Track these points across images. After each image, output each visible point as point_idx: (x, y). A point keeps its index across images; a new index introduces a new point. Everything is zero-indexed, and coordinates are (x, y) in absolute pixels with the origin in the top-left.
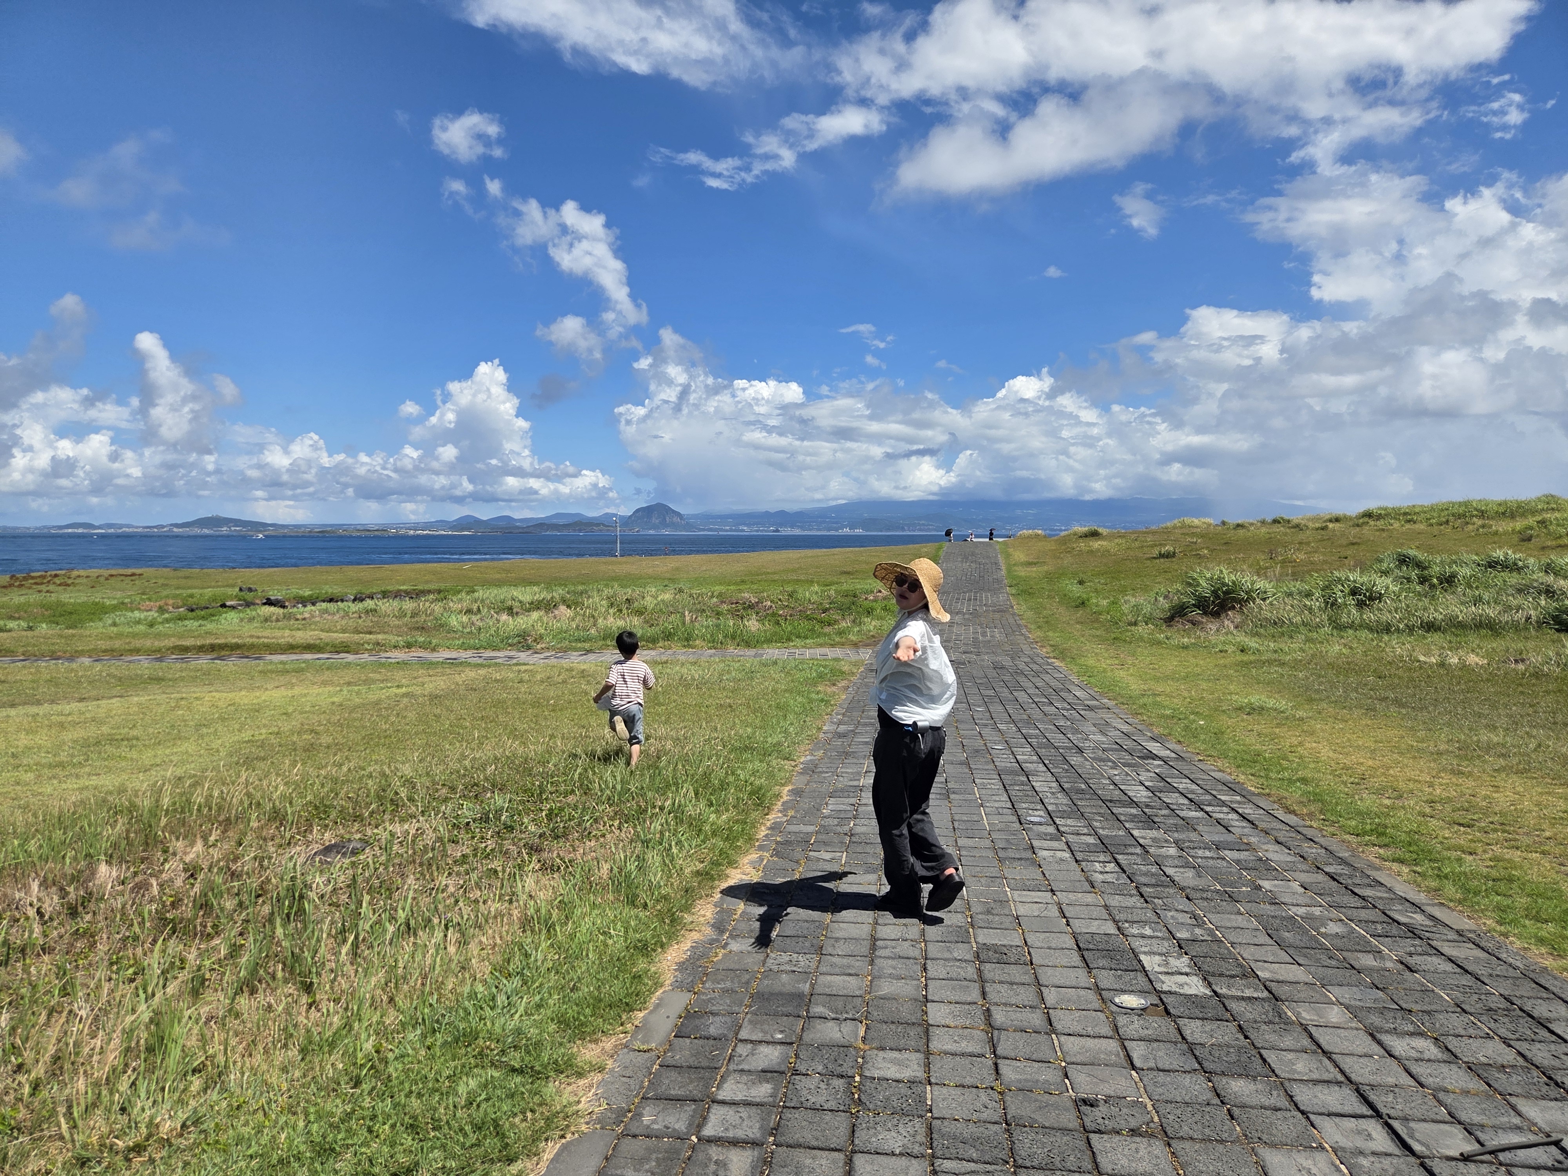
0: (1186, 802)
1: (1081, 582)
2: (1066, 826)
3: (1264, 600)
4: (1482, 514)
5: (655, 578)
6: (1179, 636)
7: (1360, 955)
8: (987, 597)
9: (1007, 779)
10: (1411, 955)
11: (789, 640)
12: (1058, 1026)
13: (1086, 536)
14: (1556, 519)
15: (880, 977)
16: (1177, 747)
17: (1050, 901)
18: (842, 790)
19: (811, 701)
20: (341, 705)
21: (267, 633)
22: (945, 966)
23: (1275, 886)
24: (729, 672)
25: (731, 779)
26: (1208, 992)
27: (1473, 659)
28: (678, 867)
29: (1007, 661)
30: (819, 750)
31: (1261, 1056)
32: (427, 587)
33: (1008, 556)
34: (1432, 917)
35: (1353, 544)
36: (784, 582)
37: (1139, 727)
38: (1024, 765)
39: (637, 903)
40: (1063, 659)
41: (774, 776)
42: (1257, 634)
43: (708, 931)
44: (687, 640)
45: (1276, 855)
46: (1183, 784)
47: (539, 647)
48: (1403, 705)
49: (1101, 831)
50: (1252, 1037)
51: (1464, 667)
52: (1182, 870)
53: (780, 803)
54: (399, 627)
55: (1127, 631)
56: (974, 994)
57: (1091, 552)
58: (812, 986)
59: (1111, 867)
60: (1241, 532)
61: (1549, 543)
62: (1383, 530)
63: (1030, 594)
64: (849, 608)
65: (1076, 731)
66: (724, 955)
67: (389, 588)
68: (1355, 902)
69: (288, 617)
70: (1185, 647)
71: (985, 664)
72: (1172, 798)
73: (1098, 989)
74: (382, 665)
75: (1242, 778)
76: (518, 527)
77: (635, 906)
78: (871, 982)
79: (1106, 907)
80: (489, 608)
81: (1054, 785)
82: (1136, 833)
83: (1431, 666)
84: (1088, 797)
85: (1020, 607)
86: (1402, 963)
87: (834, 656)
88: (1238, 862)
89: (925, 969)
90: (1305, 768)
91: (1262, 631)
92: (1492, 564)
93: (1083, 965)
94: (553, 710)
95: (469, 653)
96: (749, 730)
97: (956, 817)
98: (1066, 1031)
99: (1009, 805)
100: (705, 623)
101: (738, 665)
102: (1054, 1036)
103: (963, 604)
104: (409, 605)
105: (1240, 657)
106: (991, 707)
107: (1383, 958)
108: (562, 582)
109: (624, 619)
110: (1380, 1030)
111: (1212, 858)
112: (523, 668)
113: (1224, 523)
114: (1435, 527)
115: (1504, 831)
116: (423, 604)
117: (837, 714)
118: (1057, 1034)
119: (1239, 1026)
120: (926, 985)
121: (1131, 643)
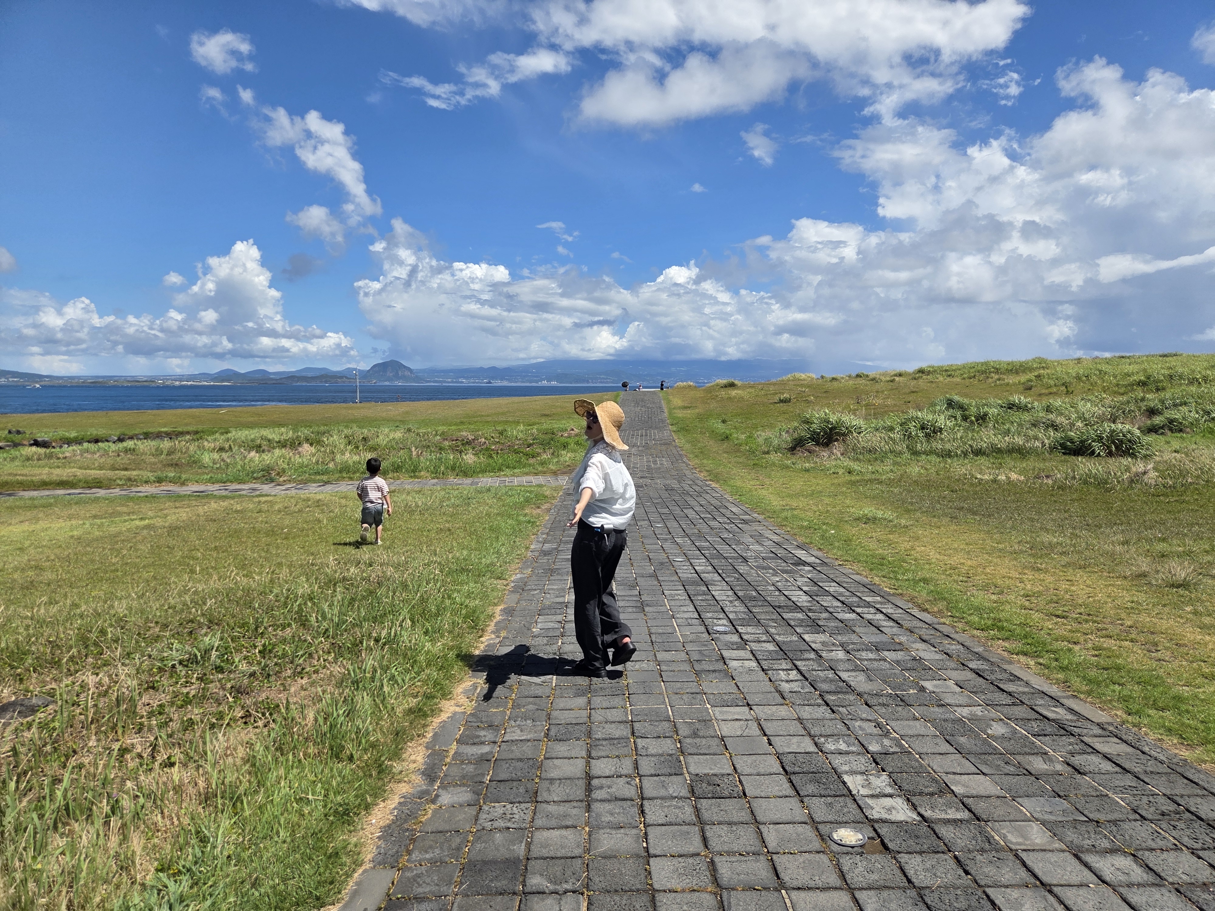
0: (839, 604)
1: (724, 422)
2: (747, 633)
3: (859, 433)
4: (997, 371)
5: (387, 421)
6: (801, 461)
7: (1031, 758)
8: (654, 433)
9: (691, 589)
10: (1072, 754)
11: (500, 470)
12: (786, 877)
13: (726, 387)
14: (1048, 374)
15: (599, 828)
16: (819, 554)
17: (749, 717)
18: (550, 608)
19: (519, 523)
20: (79, 538)
21: (26, 471)
22: (662, 807)
23: (936, 686)
24: (449, 499)
25: (448, 602)
26: (915, 816)
27: (1014, 476)
28: (389, 706)
29: (675, 484)
30: (527, 568)
31: (988, 896)
32: (185, 429)
33: (669, 402)
34: (1071, 710)
35: (913, 392)
36: (495, 423)
37: (786, 537)
38: (702, 575)
39: (343, 755)
40: (718, 482)
41: (488, 596)
42: (858, 459)
43: (418, 779)
44: (414, 471)
45: (928, 654)
46: (833, 588)
47: (281, 479)
48: (975, 513)
49: (777, 637)
50: (972, 872)
51: (1009, 482)
52: (854, 674)
53: (493, 624)
54: (155, 464)
55: (762, 458)
56: (696, 845)
57: (730, 398)
58: (529, 845)
59: (794, 674)
60: (835, 384)
61: (1044, 391)
62: (932, 382)
63: (687, 430)
64: (549, 443)
65: (739, 543)
66: (435, 811)
67: (151, 430)
68: (1005, 699)
69: (50, 457)
70: (807, 470)
71: (659, 486)
72: (827, 601)
73: (814, 823)
74: (130, 499)
75: (877, 580)
76: (272, 379)
77: (340, 760)
78: (590, 834)
79: (800, 720)
80: (240, 446)
81: (730, 593)
82: (806, 637)
83: (987, 482)
84: (760, 604)
85: (680, 441)
86: (1068, 764)
87: (538, 483)
88: (898, 662)
89: (643, 812)
90: (922, 569)
91: (861, 457)
92: (1011, 406)
93: (793, 793)
94: (286, 538)
95: (217, 486)
96: (465, 552)
97: (653, 630)
98: (795, 884)
99: (696, 615)
100: (427, 458)
101: (457, 492)
102: (783, 892)
103: (637, 439)
104: (166, 444)
105: (848, 477)
106: (667, 523)
107: (1051, 760)
108: (308, 424)
109: (359, 455)
110: (1081, 849)
111: (875, 660)
112: (263, 499)
113: (822, 377)
114: (967, 380)
115: (1095, 622)
116: (180, 444)
117: (542, 534)
118: (786, 889)
119: (956, 857)
120: (646, 833)
121: (766, 467)
